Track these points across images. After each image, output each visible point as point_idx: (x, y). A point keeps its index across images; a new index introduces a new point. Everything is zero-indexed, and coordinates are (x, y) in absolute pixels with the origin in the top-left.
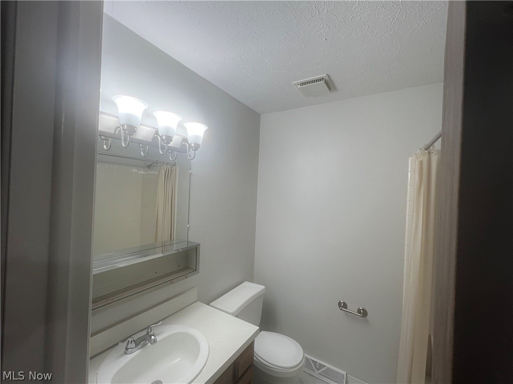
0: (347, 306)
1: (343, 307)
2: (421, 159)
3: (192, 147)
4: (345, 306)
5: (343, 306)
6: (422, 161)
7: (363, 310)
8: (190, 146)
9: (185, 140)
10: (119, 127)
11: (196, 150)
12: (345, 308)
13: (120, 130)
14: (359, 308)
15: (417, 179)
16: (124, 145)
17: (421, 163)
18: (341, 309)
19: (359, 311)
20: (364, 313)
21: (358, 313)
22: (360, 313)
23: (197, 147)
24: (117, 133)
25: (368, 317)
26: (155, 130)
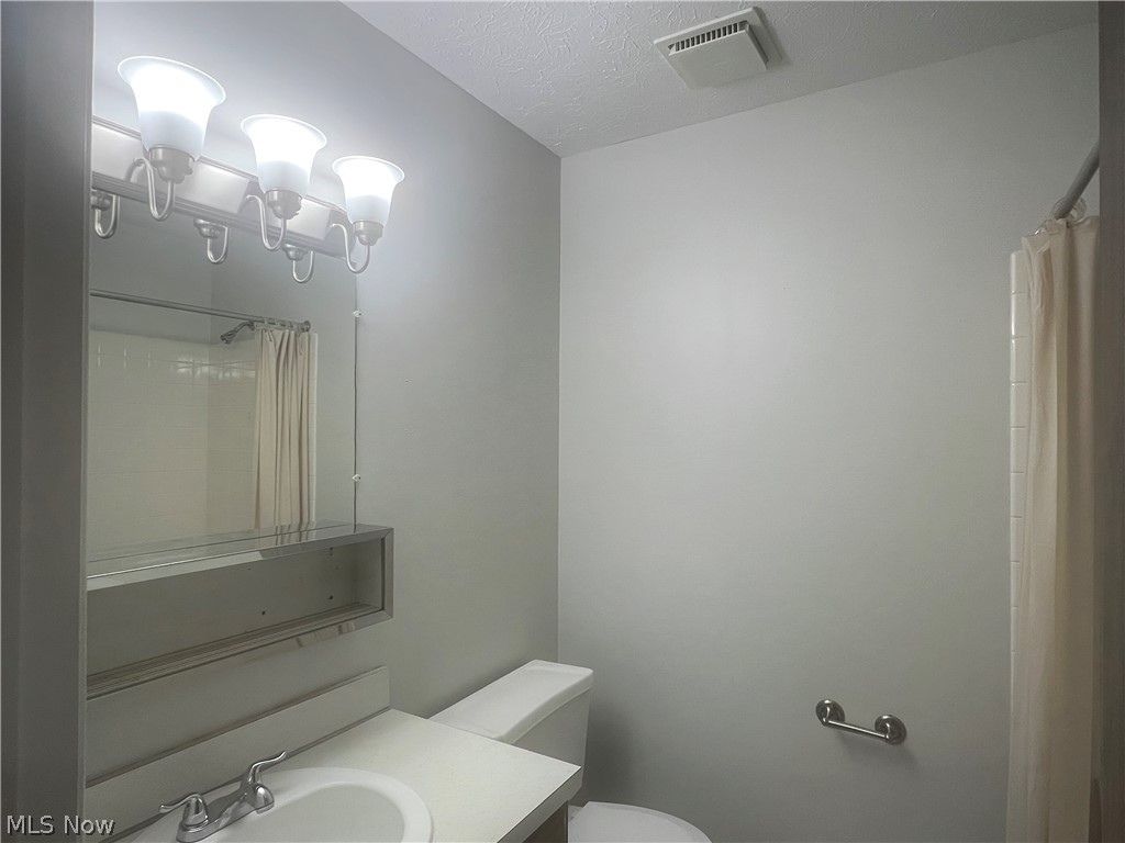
0: (843, 714)
1: (831, 717)
2: (1044, 248)
3: (358, 233)
4: (837, 712)
5: (831, 713)
6: (1049, 251)
7: (893, 721)
8: (354, 234)
9: (337, 216)
10: (139, 162)
11: (370, 242)
12: (838, 720)
13: (144, 174)
14: (880, 720)
15: (1036, 307)
16: (155, 212)
17: (1047, 257)
18: (827, 724)
19: (880, 726)
20: (896, 731)
21: (877, 731)
22: (884, 730)
23: (373, 233)
24: (133, 179)
25: (911, 742)
26: (246, 180)
